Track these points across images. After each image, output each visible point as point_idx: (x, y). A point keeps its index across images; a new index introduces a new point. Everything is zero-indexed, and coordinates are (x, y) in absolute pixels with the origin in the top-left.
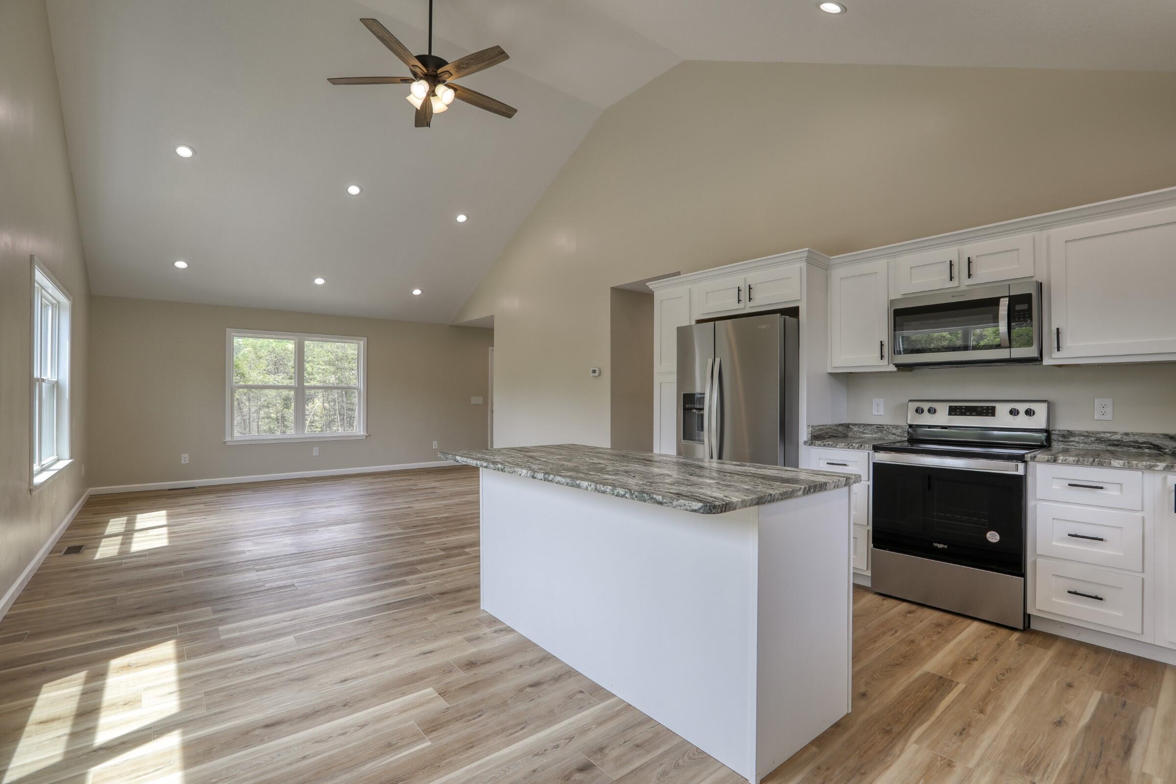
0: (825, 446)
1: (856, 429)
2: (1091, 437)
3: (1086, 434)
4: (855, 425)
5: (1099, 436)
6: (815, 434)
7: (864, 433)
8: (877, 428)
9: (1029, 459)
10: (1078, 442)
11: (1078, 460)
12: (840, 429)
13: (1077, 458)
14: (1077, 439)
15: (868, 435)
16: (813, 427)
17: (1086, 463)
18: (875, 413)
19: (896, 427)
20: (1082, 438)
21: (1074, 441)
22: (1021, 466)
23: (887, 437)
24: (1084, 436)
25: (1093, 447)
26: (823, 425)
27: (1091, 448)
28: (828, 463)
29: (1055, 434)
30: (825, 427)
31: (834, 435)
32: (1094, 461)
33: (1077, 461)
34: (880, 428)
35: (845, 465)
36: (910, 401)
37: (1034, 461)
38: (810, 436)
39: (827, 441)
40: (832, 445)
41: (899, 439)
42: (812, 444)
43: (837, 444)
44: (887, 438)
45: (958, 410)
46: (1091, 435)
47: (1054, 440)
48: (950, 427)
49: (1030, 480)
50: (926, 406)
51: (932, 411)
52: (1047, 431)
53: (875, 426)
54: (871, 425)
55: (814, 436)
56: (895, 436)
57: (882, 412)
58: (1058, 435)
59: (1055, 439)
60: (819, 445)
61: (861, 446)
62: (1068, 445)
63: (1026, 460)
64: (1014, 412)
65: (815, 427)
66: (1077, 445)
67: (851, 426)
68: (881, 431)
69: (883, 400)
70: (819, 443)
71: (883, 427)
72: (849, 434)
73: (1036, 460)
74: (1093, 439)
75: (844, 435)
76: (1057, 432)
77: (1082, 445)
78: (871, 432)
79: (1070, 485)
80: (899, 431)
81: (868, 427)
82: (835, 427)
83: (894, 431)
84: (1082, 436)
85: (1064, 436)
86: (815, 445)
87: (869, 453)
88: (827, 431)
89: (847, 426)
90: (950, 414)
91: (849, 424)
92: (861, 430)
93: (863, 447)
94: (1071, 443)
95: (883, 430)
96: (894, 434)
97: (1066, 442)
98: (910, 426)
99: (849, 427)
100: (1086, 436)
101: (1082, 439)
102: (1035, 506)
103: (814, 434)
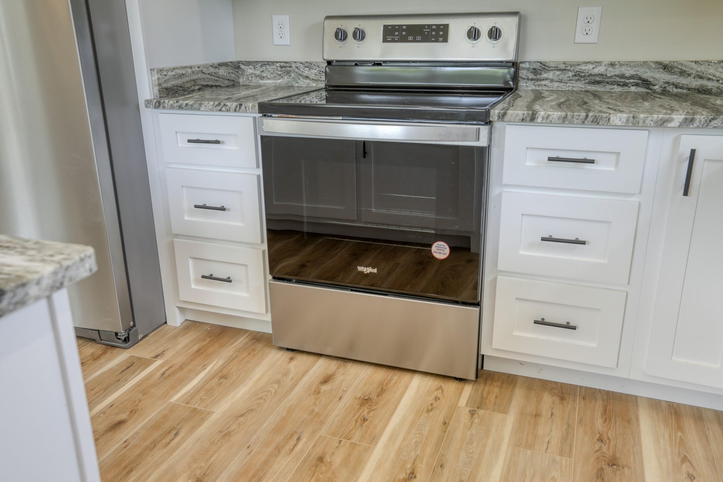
0: (180, 107)
1: (249, 70)
2: (569, 70)
3: (562, 67)
4: (248, 63)
5: (578, 68)
6: (169, 85)
7: (262, 78)
8: (281, 67)
9: (496, 118)
10: (552, 81)
11: (566, 117)
12: (222, 72)
13: (564, 114)
14: (550, 75)
15: (268, 81)
16: (161, 71)
17: (576, 121)
18: (277, 41)
19: (309, 65)
20: (558, 73)
21: (547, 79)
22: (484, 130)
23: (297, 82)
24: (560, 70)
25: (569, 87)
26: (186, 67)
27: (567, 89)
28: (189, 141)
29: (524, 69)
30: (189, 71)
31: (210, 83)
32: (587, 116)
33: (564, 118)
34: (285, 67)
35: (217, 142)
36: (328, 18)
37: (503, 121)
38: (156, 89)
39: (184, 100)
40: (192, 105)
41: (314, 85)
42: (159, 105)
43: (201, 105)
44: (297, 85)
45: (397, 33)
46: (569, 68)
47: (522, 78)
48: (385, 62)
49: (494, 152)
50: (350, 26)
51: (360, 35)
52: (514, 64)
53: (278, 65)
54: (273, 63)
55: (166, 89)
56: (308, 81)
57: (287, 40)
58: (528, 69)
59: (524, 77)
60: (172, 107)
61: (241, 105)
62: (539, 86)
63: (491, 119)
64: (474, 34)
65: (168, 71)
66: (550, 84)
67: (242, 66)
68: (288, 73)
69: (288, 16)
70: (171, 102)
71: (290, 67)
72: (241, 80)
73: (506, 119)
74: (571, 74)
75: (231, 83)
76: (527, 65)
77: (556, 84)
78: (272, 76)
79: (550, 159)
80: (314, 71)
81: (268, 67)
82: (212, 70)
83: (306, 72)
84: (558, 70)
85: (535, 71)
86: (164, 107)
87: (255, 118)
88: (194, 77)
89: (236, 66)
90: (385, 40)
91: (239, 62)
92: (258, 73)
93: (243, 107)
94: (544, 83)
95: (290, 71)
96: (307, 77)
97: (538, 80)
98: (329, 63)
99: (239, 67)
100: (563, 70)
101: (558, 76)
102: (500, 195)
103: (164, 85)
